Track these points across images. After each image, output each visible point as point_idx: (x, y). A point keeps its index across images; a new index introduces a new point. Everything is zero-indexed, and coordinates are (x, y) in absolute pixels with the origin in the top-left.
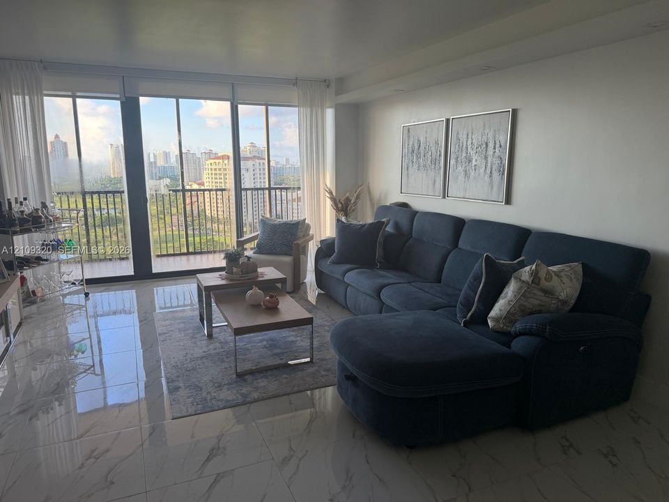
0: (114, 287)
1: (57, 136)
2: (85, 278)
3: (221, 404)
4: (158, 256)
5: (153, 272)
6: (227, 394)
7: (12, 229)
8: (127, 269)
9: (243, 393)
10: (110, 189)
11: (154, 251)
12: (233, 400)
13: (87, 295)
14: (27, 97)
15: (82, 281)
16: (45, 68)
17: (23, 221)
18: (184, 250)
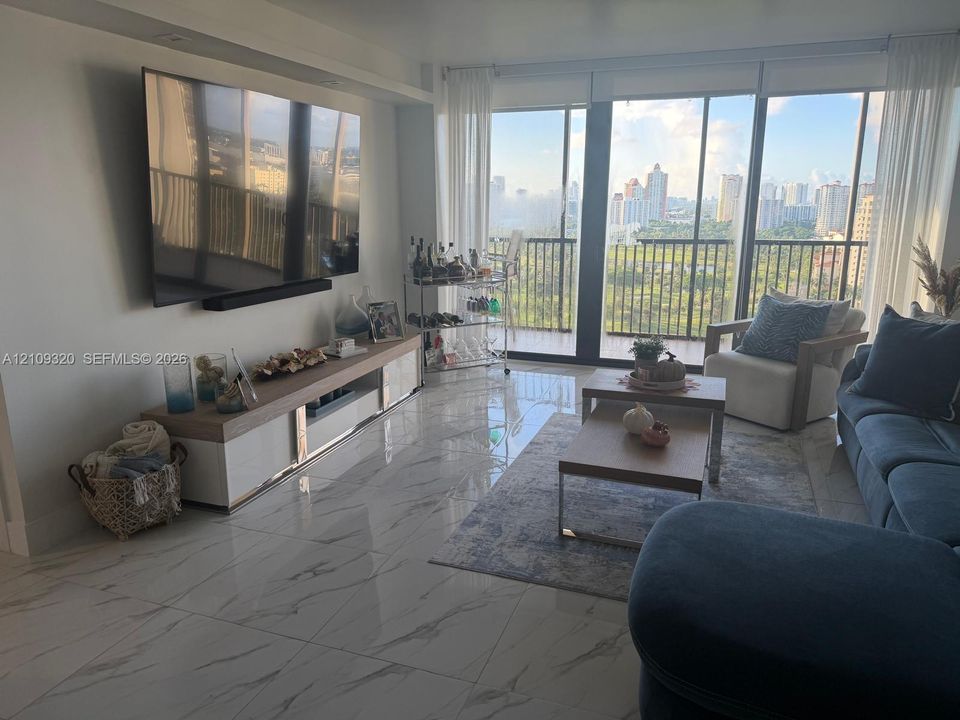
0: (549, 369)
1: (657, 167)
2: (508, 349)
3: (500, 567)
4: (610, 334)
5: (601, 357)
6: (519, 558)
7: (425, 279)
8: (568, 346)
9: (541, 565)
10: (712, 238)
11: (606, 325)
12: (518, 569)
13: (507, 372)
14: (474, 116)
15: (504, 353)
16: (497, 74)
17: (441, 270)
18: (683, 332)
